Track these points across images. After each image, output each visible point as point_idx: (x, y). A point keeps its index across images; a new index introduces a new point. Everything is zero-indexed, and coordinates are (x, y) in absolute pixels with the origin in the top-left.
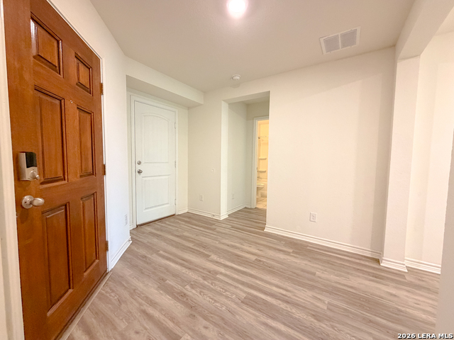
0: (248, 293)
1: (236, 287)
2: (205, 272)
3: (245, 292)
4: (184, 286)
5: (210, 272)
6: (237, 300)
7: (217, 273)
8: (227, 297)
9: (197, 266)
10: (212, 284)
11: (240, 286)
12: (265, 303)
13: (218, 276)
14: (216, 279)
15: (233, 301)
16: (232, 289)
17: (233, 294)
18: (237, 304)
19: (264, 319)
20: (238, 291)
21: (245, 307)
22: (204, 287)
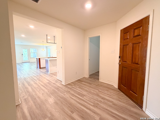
0: (83, 97)
1: (86, 100)
2: (99, 107)
3: (84, 98)
4: (104, 101)
5: (97, 107)
6: (86, 96)
7: (93, 106)
8: (89, 97)
9: (104, 111)
10: (95, 101)
11: (85, 100)
12: (79, 95)
13: (93, 104)
14: (93, 103)
15: (88, 96)
16: (87, 99)
17: (88, 98)
18: (87, 95)
19: (81, 92)
20: (86, 98)
21: (85, 95)
22: (97, 101)
